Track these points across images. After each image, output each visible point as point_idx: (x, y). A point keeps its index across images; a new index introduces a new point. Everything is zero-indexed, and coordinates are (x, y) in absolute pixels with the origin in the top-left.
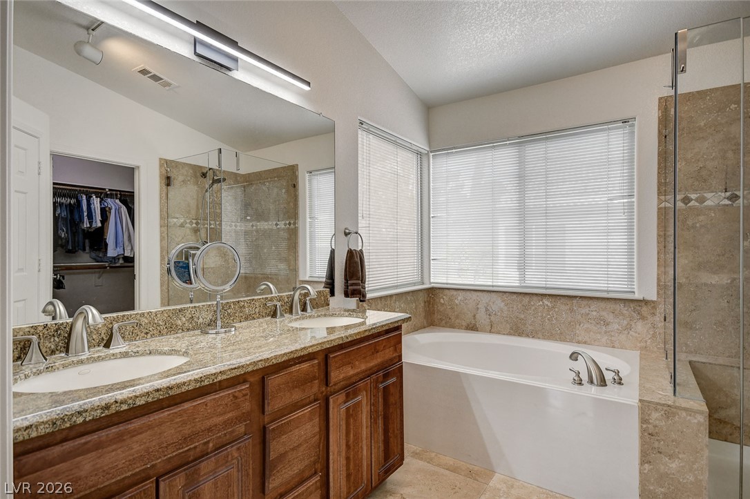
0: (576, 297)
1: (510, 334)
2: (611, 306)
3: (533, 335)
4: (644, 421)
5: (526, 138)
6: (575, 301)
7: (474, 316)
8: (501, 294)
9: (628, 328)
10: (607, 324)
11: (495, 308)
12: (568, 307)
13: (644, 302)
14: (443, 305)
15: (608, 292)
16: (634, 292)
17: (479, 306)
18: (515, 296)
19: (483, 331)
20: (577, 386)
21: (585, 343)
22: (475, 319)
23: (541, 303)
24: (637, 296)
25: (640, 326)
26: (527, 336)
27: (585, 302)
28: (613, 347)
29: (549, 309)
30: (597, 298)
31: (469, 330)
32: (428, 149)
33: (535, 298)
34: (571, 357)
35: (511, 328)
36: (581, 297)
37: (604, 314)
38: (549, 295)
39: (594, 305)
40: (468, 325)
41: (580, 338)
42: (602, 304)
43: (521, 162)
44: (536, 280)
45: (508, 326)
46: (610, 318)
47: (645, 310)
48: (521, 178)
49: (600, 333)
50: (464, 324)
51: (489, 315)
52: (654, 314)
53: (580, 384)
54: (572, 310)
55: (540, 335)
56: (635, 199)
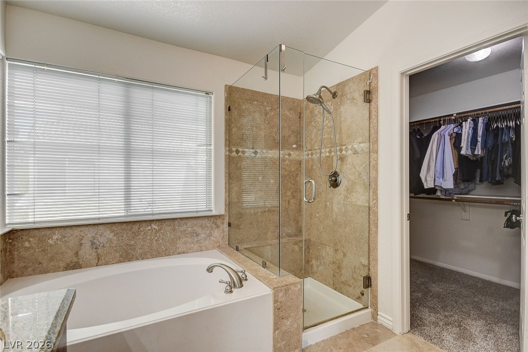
0: (176, 219)
1: (120, 262)
2: (199, 222)
3: (143, 257)
5: (131, 81)
6: (176, 222)
7: (77, 253)
8: (110, 225)
9: (210, 235)
10: (197, 235)
11: (102, 240)
12: (171, 227)
13: (219, 216)
14: (28, 248)
15: (197, 212)
16: (211, 210)
17: (83, 241)
18: (124, 226)
19: (88, 265)
21: (184, 253)
22: (76, 257)
23: (150, 228)
24: (214, 213)
25: (216, 233)
26: (137, 259)
27: (183, 222)
28: (202, 251)
29: (157, 232)
30: (191, 218)
31: (69, 269)
33: (144, 224)
35: (121, 256)
36: (181, 218)
37: (195, 228)
38: (157, 220)
39: (190, 223)
40: (68, 265)
41: (180, 250)
42: (195, 222)
43: (128, 102)
44: (141, 208)
45: (118, 254)
46: (199, 230)
47: (219, 221)
48: (128, 116)
49: (193, 243)
50: (62, 264)
51: (96, 248)
52: (223, 223)
54: (174, 230)
55: (149, 256)
56: (212, 147)
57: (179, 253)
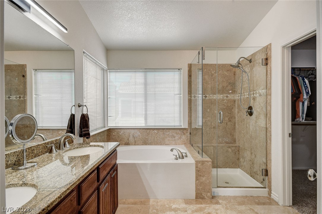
0: (165, 129)
1: (142, 145)
2: (175, 131)
3: (151, 144)
4: (197, 167)
5: (147, 70)
6: (165, 130)
7: (128, 139)
8: (139, 129)
9: (180, 138)
10: (174, 137)
11: (136, 135)
12: (163, 132)
13: (185, 129)
14: (114, 135)
15: (175, 126)
16: (181, 126)
17: (130, 135)
18: (144, 130)
19: (132, 145)
20: (176, 160)
21: (168, 144)
22: (128, 140)
23: (154, 132)
24: (182, 127)
25: (184, 137)
26: (149, 145)
27: (167, 130)
28: (176, 145)
29: (157, 134)
30: (172, 129)
31: (126, 145)
32: (107, 68)
33: (151, 130)
34: (171, 150)
35: (143, 142)
36: (167, 129)
37: (174, 134)
38: (157, 129)
39: (171, 131)
40: (126, 143)
41: (166, 143)
42: (173, 131)
43: (146, 79)
44: (151, 123)
45: (142, 142)
46: (175, 135)
47: (185, 131)
48: (146, 84)
49: (172, 140)
50: (124, 143)
51: (134, 138)
52: (187, 132)
53: (177, 159)
54: (164, 134)
55: (153, 144)
56: (182, 95)
57: (166, 145)
